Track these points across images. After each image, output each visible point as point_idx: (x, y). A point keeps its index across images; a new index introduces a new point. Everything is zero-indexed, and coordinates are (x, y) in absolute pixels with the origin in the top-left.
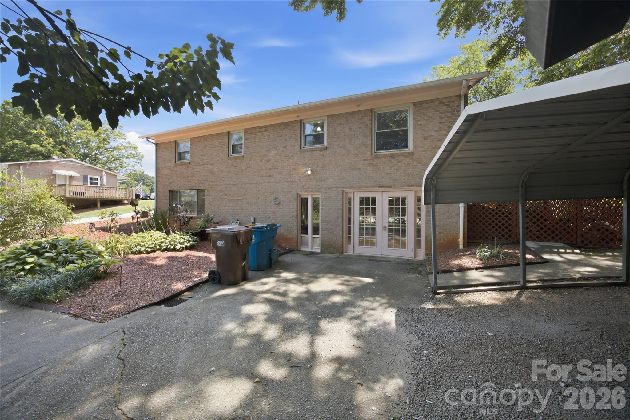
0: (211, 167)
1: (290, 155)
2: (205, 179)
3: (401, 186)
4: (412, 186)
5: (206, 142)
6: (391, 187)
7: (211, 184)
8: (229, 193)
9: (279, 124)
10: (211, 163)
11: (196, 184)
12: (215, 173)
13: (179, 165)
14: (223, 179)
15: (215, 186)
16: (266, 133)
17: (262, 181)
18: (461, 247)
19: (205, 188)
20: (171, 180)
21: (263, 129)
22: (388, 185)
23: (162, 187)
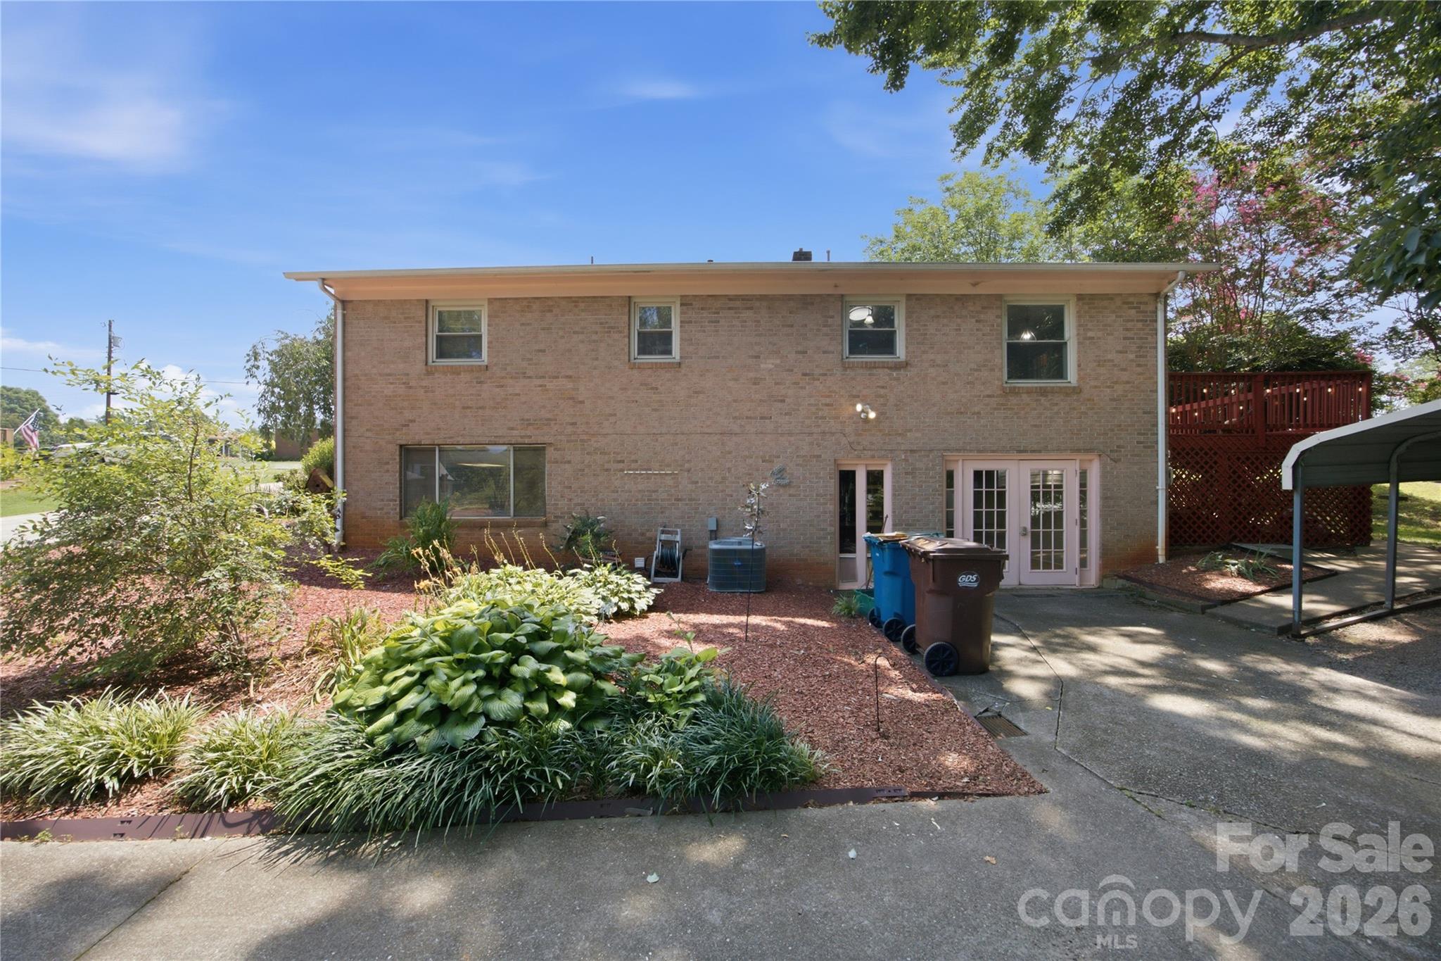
0: (570, 385)
1: (817, 371)
2: (549, 416)
3: (1059, 450)
4: (1078, 451)
5: (548, 314)
6: (1040, 451)
7: (569, 429)
8: (633, 457)
9: (789, 298)
10: (570, 373)
11: (512, 429)
12: (582, 402)
13: (445, 373)
14: (612, 419)
15: (585, 437)
16: (749, 313)
17: (736, 429)
18: (1161, 559)
19: (546, 439)
20: (408, 415)
21: (738, 304)
22: (1035, 447)
23: (369, 434)
